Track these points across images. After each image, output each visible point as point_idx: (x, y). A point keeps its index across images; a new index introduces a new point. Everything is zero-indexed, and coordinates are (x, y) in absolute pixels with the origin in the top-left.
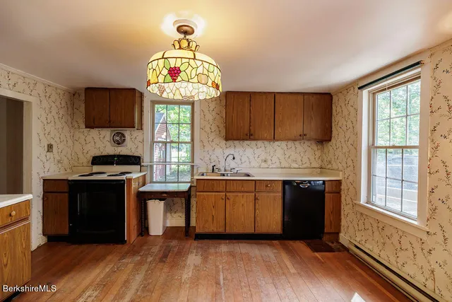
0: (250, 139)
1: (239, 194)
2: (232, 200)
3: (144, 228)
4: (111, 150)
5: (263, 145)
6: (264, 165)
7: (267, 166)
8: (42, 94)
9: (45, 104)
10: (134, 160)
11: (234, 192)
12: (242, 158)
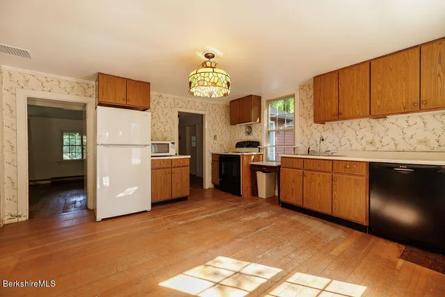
0: (339, 119)
1: (315, 173)
2: (308, 178)
3: (255, 192)
4: (245, 138)
5: (368, 124)
6: (370, 147)
7: (375, 149)
8: (211, 110)
9: (212, 114)
10: (255, 144)
11: (311, 170)
12: (341, 141)
